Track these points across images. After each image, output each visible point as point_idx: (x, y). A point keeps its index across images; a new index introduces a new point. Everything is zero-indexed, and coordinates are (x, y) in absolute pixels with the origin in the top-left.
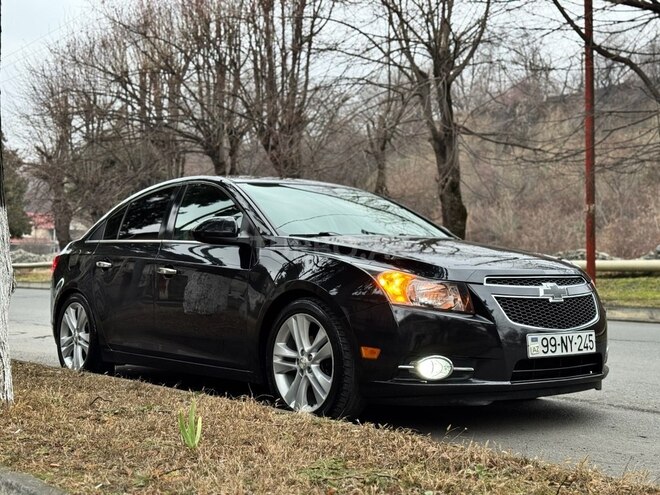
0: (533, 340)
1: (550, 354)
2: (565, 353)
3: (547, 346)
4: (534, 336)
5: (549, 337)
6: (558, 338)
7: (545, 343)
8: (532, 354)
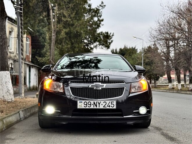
0: (80, 102)
1: (87, 107)
2: (95, 107)
3: (87, 105)
4: (81, 101)
5: (87, 101)
6: (92, 102)
7: (85, 103)
8: (78, 107)
